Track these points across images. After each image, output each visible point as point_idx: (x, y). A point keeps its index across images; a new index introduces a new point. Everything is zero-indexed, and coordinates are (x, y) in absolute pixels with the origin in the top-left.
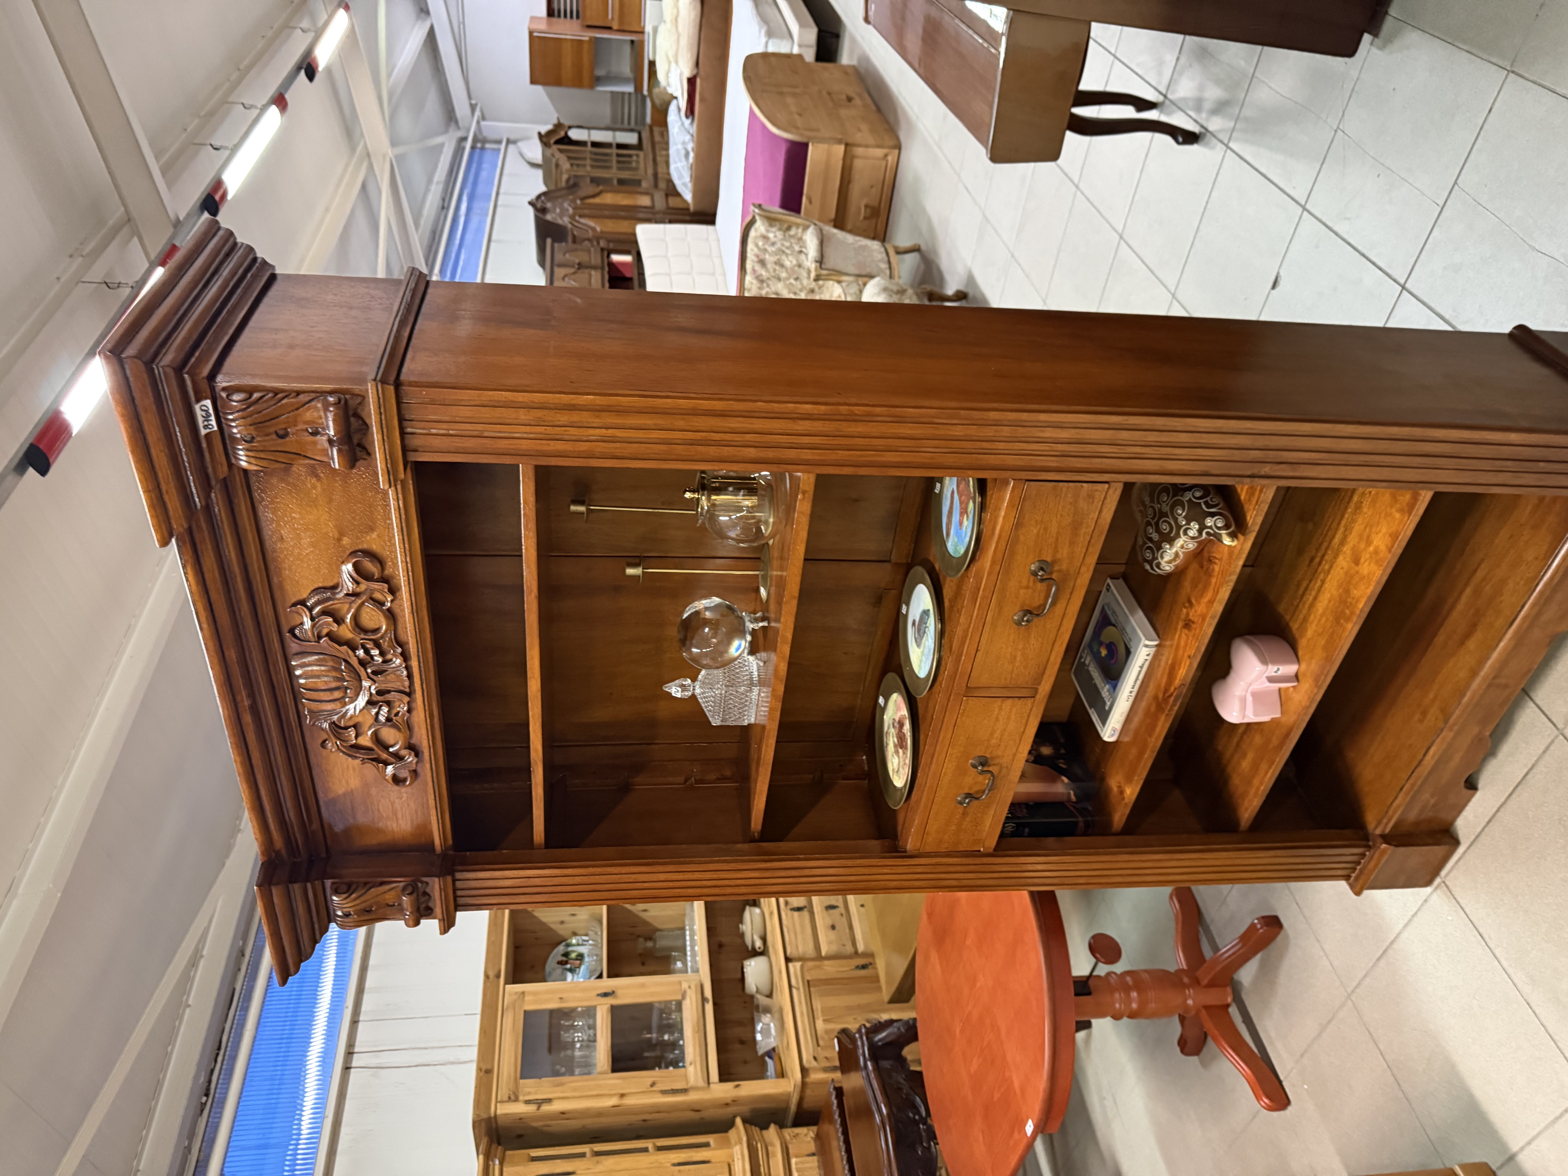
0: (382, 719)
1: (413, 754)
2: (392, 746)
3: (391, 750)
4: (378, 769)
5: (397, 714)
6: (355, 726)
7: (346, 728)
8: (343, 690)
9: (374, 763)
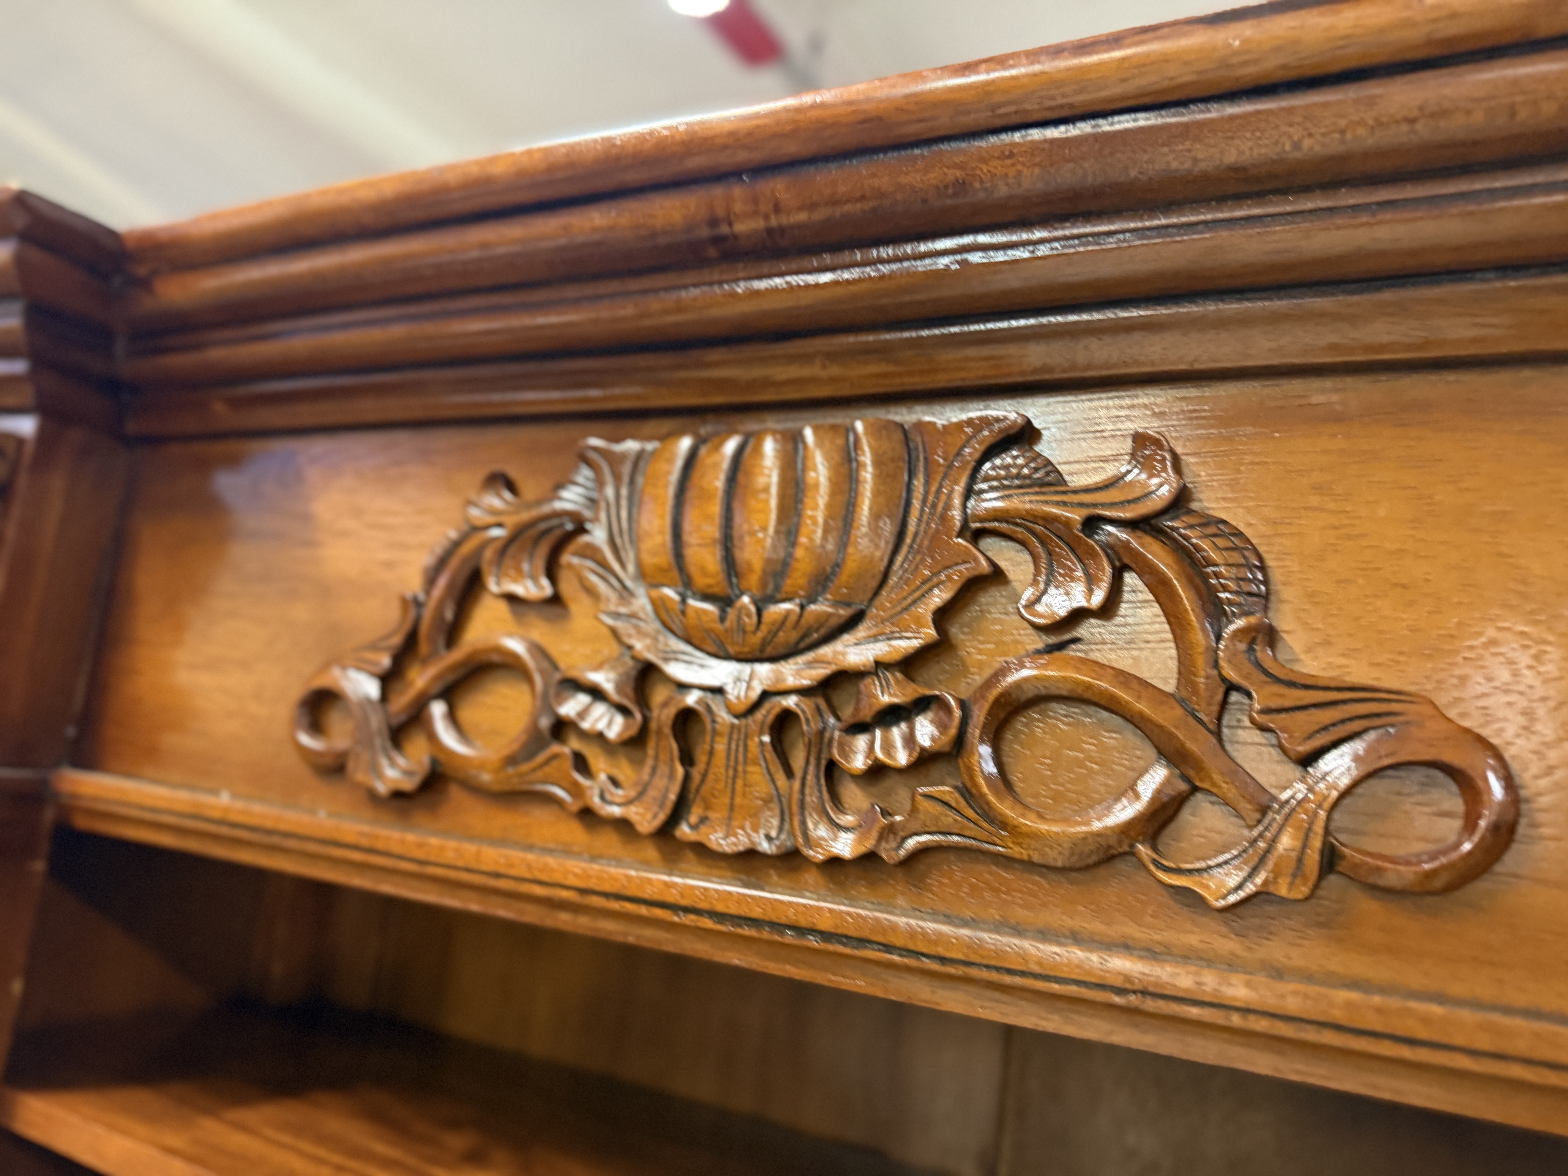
0: (570, 707)
1: (409, 785)
2: (452, 716)
3: (438, 709)
4: (374, 647)
5: (581, 763)
6: (556, 600)
7: (552, 572)
8: (721, 588)
9: (396, 640)
